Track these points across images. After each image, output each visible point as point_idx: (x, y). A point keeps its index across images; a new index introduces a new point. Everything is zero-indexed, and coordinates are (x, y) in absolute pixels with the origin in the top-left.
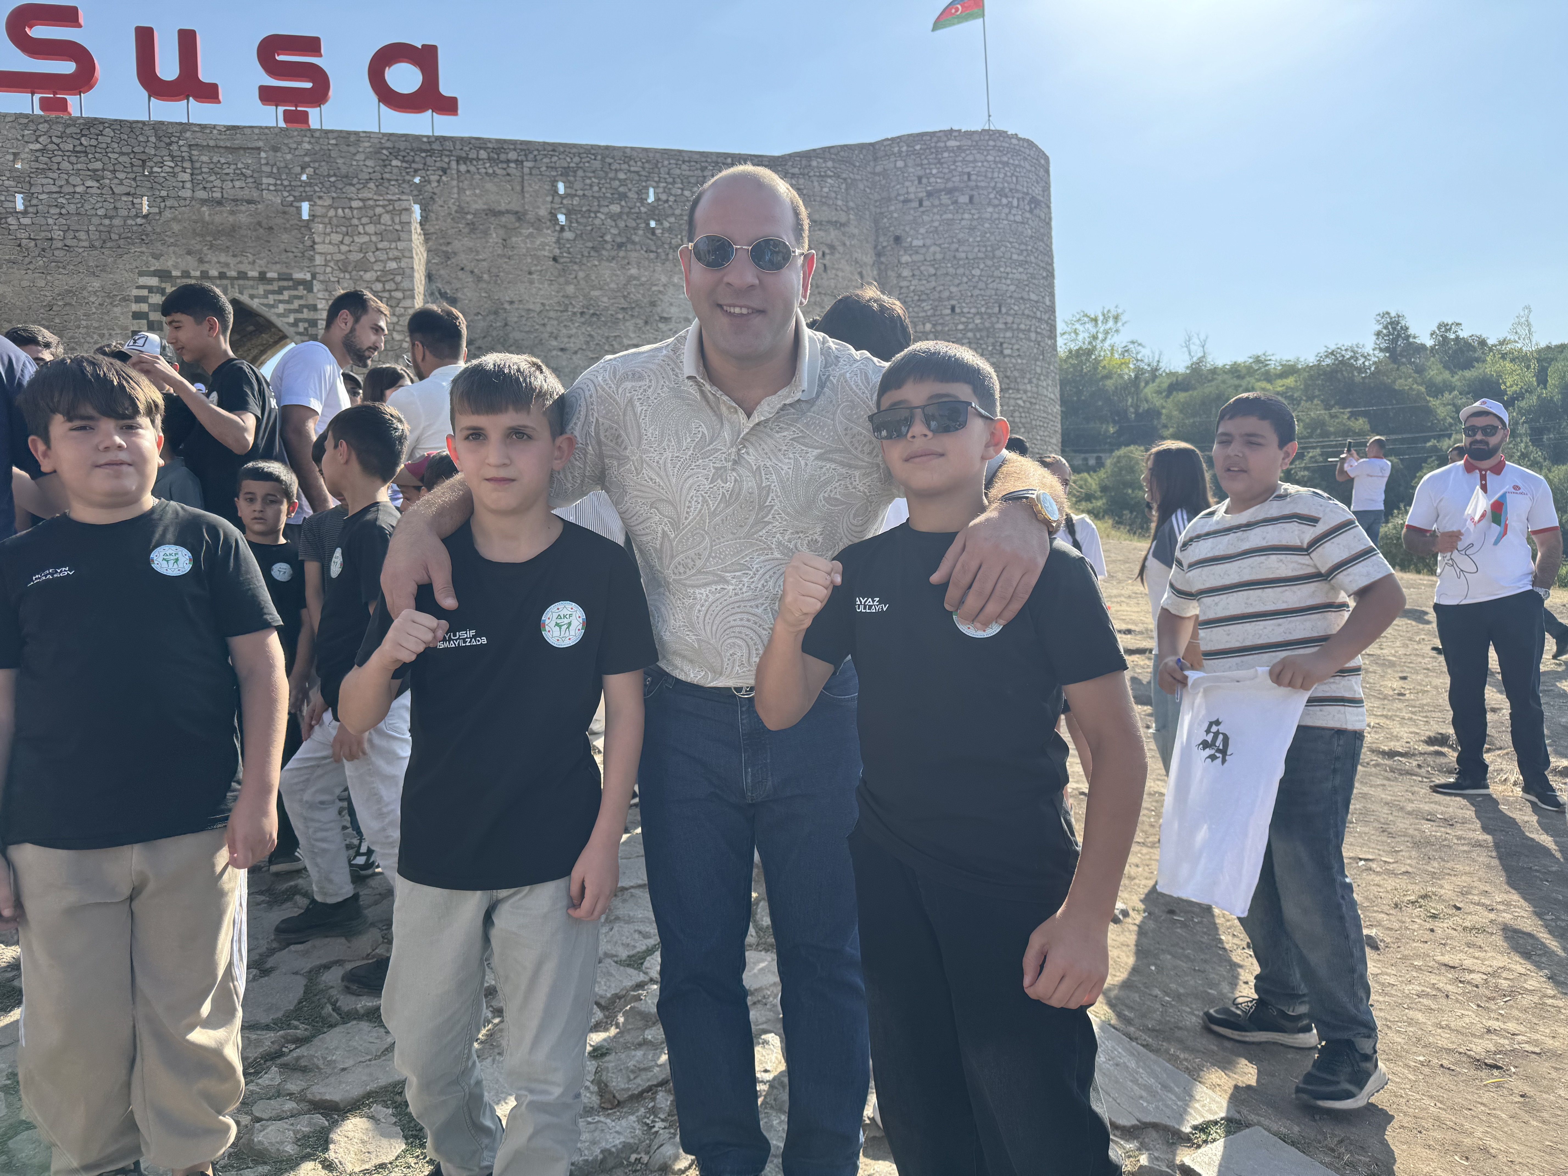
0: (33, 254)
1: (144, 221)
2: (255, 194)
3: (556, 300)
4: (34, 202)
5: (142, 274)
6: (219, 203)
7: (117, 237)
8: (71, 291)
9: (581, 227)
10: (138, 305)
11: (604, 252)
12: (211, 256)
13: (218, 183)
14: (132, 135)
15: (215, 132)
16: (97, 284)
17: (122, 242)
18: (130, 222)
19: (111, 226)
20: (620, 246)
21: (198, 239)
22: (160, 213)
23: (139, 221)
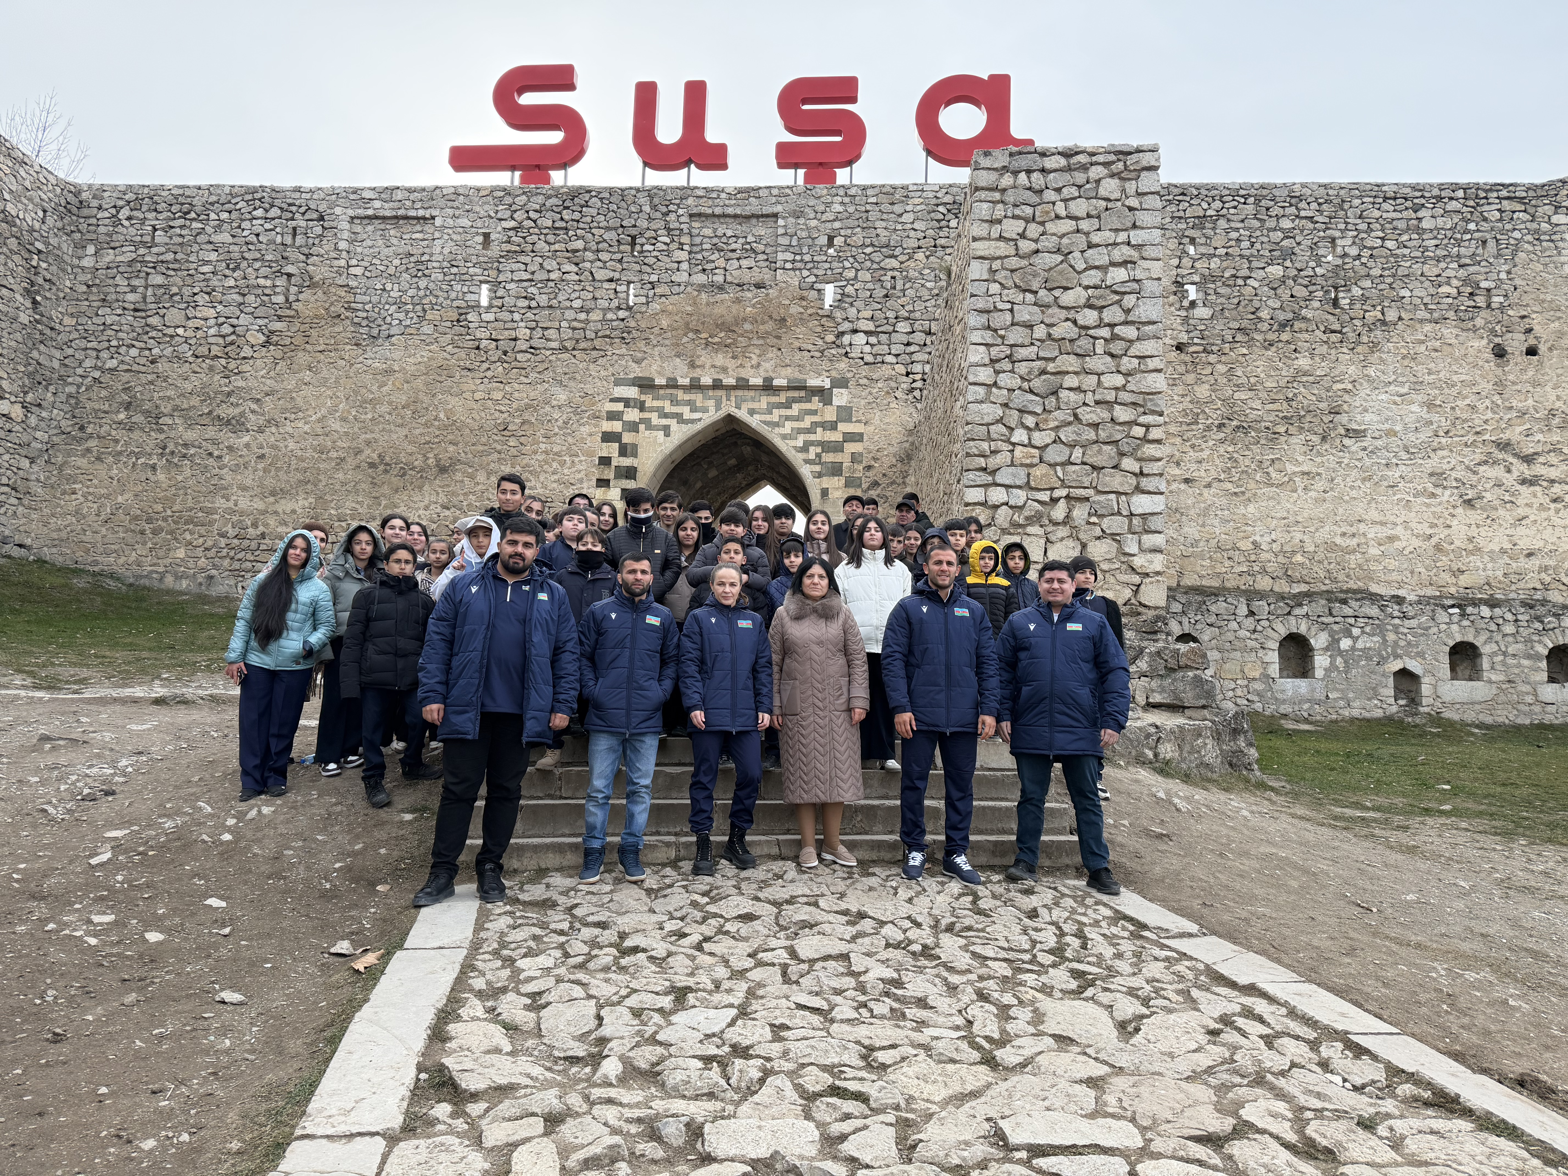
0: (493, 359)
1: (627, 314)
2: (766, 276)
3: (1181, 407)
4: (501, 293)
5: (618, 382)
6: (721, 288)
7: (593, 336)
8: (531, 406)
9: (1223, 300)
10: (610, 423)
11: (1257, 336)
12: (705, 357)
13: (721, 263)
14: (623, 204)
15: (723, 195)
16: (562, 396)
17: (597, 343)
18: (610, 316)
19: (587, 321)
20: (1283, 326)
21: (691, 335)
22: (648, 303)
23: (622, 314)
